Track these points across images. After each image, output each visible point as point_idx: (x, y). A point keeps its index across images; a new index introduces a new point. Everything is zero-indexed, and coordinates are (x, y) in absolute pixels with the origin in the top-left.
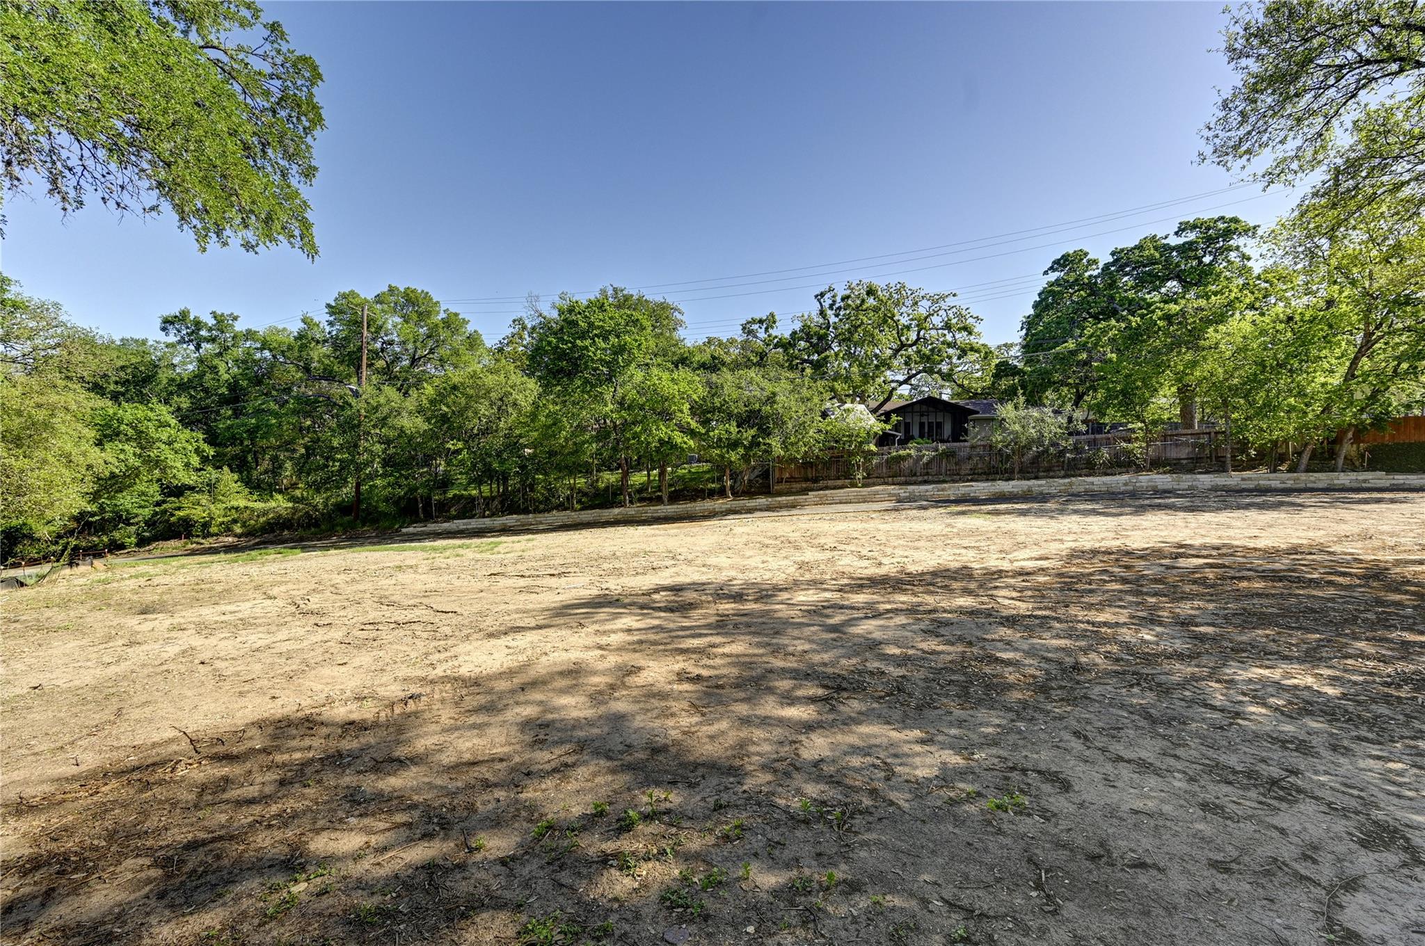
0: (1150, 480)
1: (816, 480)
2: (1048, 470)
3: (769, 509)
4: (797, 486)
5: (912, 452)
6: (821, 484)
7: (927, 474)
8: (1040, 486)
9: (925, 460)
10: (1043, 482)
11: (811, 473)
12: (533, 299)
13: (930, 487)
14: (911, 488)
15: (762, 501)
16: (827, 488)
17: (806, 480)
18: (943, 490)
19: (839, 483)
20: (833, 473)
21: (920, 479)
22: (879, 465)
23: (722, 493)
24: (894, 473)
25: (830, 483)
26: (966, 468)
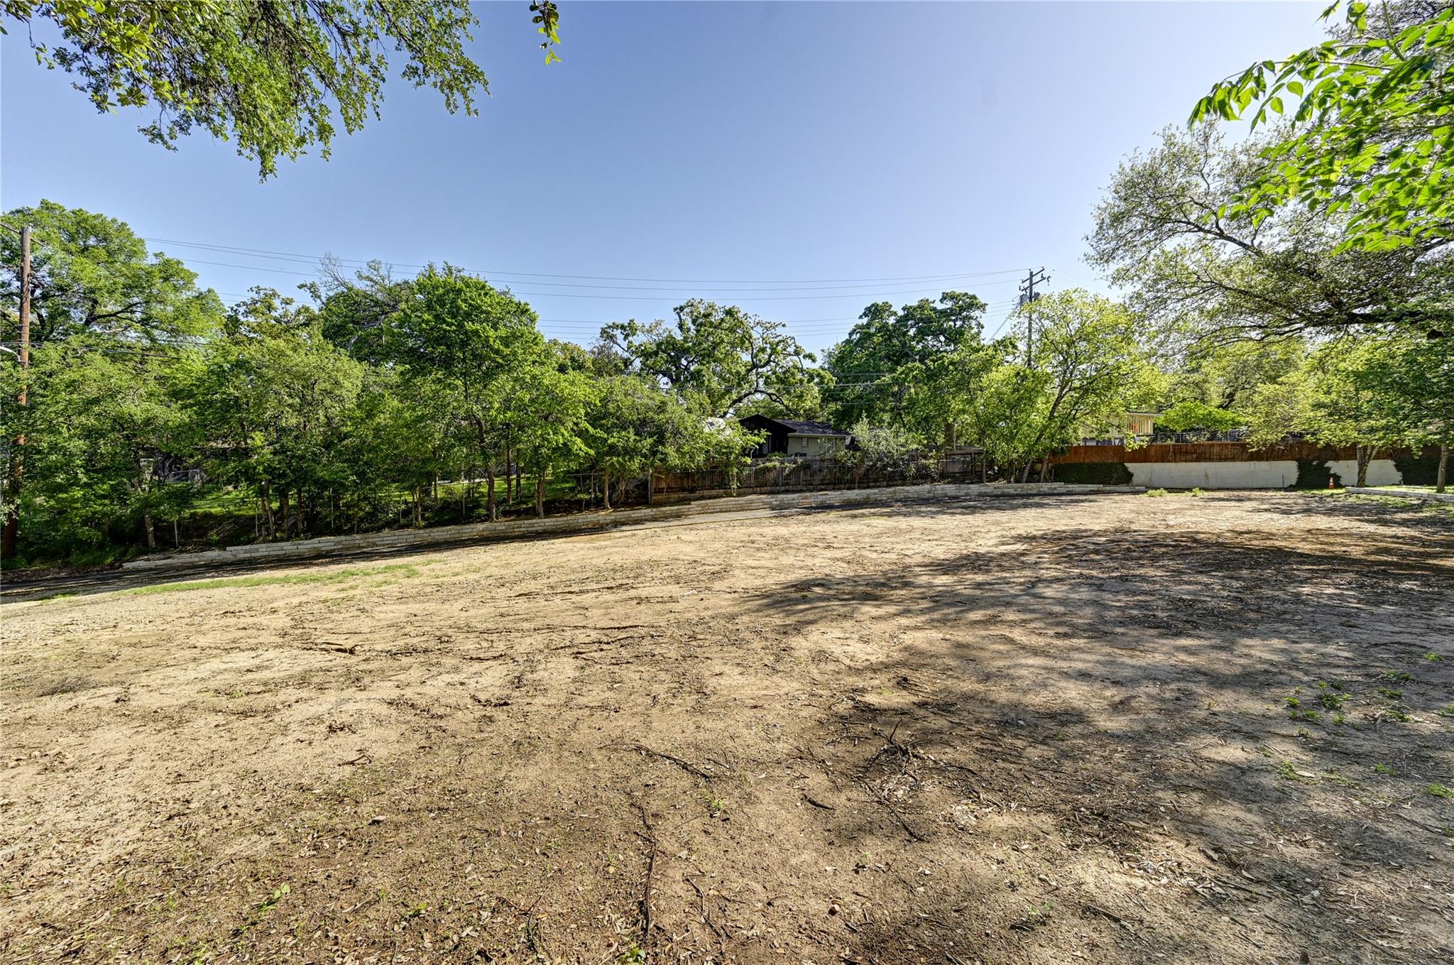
0: (943, 489)
1: (693, 490)
2: (876, 481)
3: (654, 519)
4: (674, 496)
5: (777, 464)
6: (697, 494)
7: (788, 484)
8: (875, 494)
9: (787, 471)
10: (876, 491)
11: (687, 483)
12: (329, 262)
13: (796, 496)
14: (781, 496)
15: (645, 512)
16: (703, 498)
17: (683, 490)
18: (806, 498)
19: (714, 492)
20: (707, 483)
21: (783, 488)
22: (749, 476)
23: (598, 504)
24: (762, 483)
25: (706, 493)
26: (817, 479)
